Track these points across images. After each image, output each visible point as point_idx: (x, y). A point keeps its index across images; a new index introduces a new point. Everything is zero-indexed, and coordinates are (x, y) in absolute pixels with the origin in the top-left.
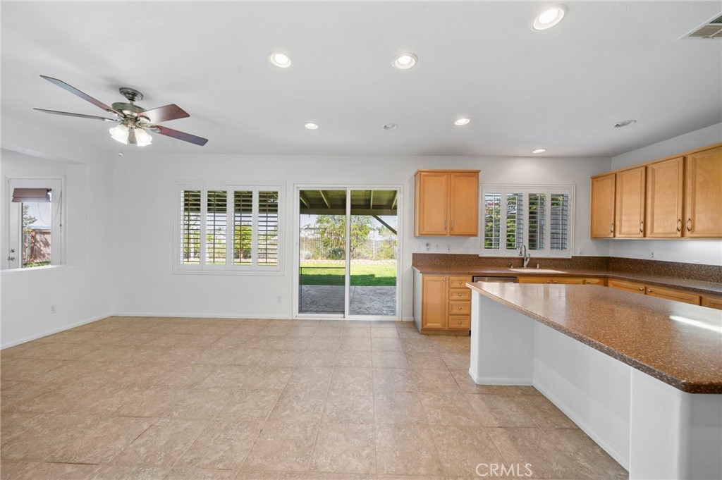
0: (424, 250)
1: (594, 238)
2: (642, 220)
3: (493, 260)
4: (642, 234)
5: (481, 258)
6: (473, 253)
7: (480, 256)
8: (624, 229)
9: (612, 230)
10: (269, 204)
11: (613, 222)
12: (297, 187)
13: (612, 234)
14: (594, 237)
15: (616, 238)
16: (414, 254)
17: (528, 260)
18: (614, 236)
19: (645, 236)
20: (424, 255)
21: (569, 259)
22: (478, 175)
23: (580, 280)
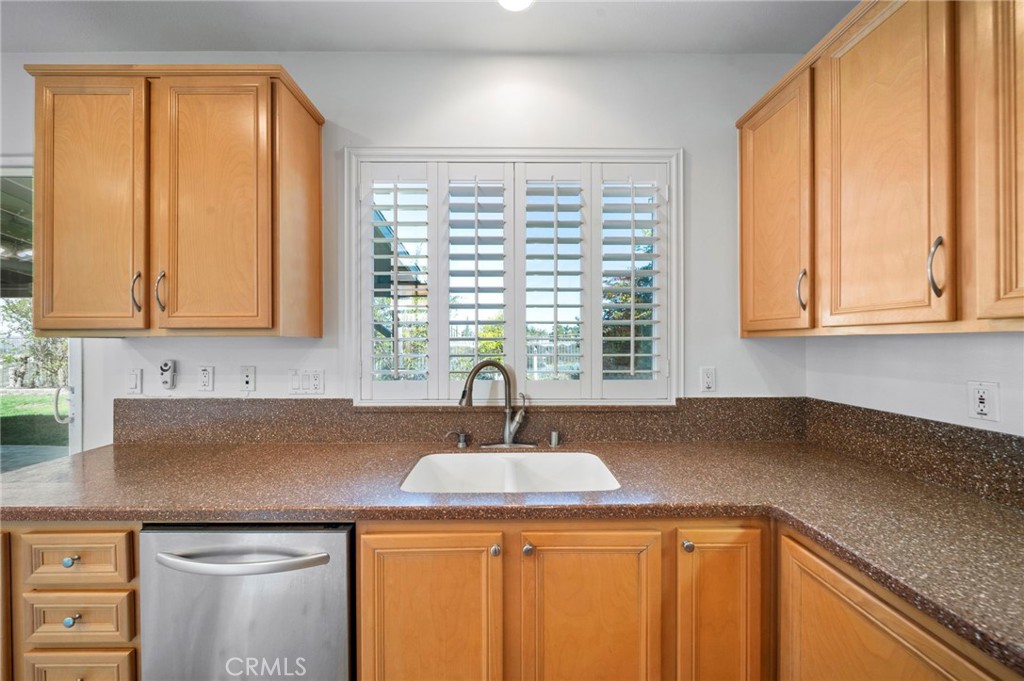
0: (156, 389)
1: (750, 332)
2: (942, 230)
3: (403, 422)
4: (940, 307)
5: (360, 411)
6: (333, 394)
7: (356, 404)
8: (847, 298)
9: (805, 296)
11: (806, 265)
13: (806, 315)
14: (752, 332)
15: (819, 332)
16: (118, 403)
17: (518, 418)
18: (814, 324)
19: (956, 313)
22: (273, 87)
23: (650, 535)
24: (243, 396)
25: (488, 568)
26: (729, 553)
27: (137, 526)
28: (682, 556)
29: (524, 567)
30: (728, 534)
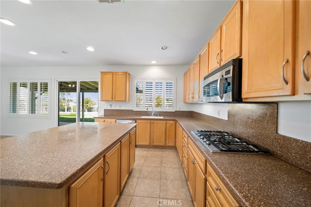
0: (109, 108)
3: (139, 113)
6: (130, 109)
7: (133, 110)
10: (45, 87)
12: (57, 80)
17: (154, 112)
20: (109, 110)
21: (173, 112)
22: (126, 74)
23: (164, 122)
24: (119, 109)
25: (149, 124)
26: (172, 124)
27: (116, 119)
28: (167, 124)
29: (152, 125)
30: (172, 122)
